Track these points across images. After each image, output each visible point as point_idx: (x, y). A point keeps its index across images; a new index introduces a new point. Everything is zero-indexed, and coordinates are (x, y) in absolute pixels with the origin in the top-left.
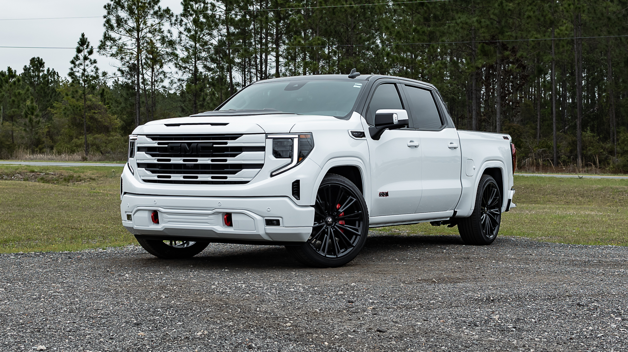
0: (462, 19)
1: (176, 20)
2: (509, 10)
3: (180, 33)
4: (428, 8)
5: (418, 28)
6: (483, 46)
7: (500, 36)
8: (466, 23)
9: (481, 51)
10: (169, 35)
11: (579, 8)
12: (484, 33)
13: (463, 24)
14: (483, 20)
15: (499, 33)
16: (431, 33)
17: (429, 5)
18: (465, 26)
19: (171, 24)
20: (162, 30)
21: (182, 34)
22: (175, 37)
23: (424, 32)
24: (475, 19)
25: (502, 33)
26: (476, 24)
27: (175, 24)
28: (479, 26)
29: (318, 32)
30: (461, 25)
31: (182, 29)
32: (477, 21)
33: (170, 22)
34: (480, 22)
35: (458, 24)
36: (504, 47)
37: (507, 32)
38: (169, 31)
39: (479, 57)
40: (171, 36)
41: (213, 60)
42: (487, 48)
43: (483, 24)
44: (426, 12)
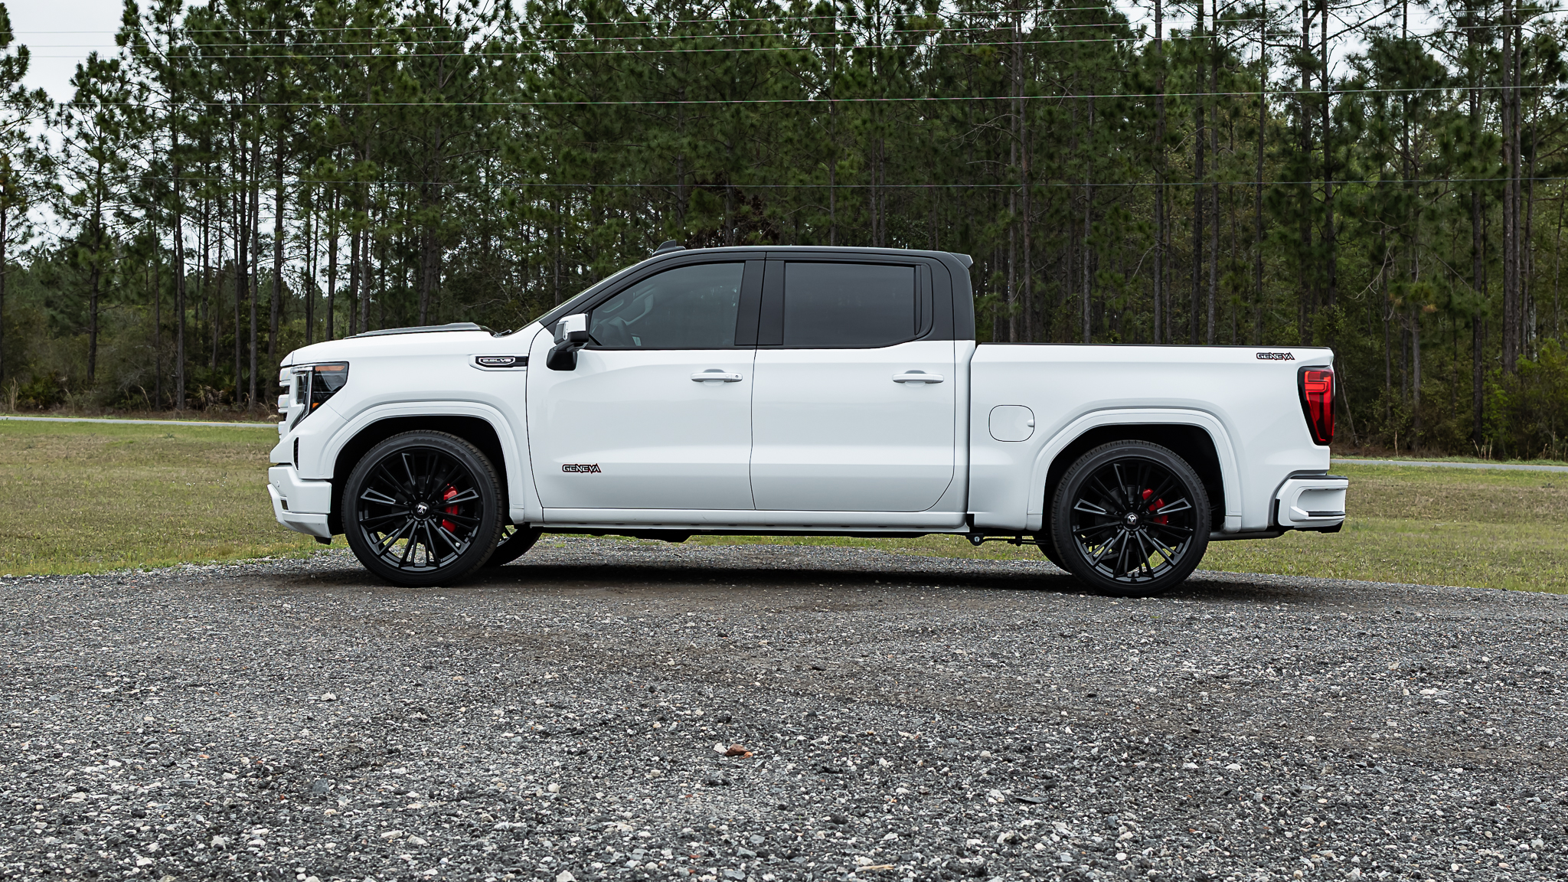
0: (660, 140)
1: (59, 114)
2: (752, 125)
3: (68, 141)
4: (594, 115)
5: (574, 153)
6: (700, 194)
7: (734, 176)
8: (669, 148)
9: (697, 202)
10: (41, 146)
11: (883, 129)
12: (703, 167)
13: (662, 149)
14: (701, 143)
15: (732, 169)
16: (600, 163)
17: (595, 108)
18: (665, 152)
19: (48, 123)
20: (27, 135)
21: (71, 143)
22: (55, 150)
23: (584, 161)
24: (685, 141)
25: (737, 168)
26: (687, 150)
27: (56, 123)
28: (694, 154)
29: (368, 152)
30: (658, 151)
31: (72, 133)
32: (690, 144)
33: (47, 117)
34: (696, 147)
35: (653, 150)
36: (739, 197)
37: (747, 168)
38: (42, 138)
39: (693, 214)
40: (46, 149)
41: (138, 202)
42: (708, 197)
43: (701, 151)
44: (588, 123)
